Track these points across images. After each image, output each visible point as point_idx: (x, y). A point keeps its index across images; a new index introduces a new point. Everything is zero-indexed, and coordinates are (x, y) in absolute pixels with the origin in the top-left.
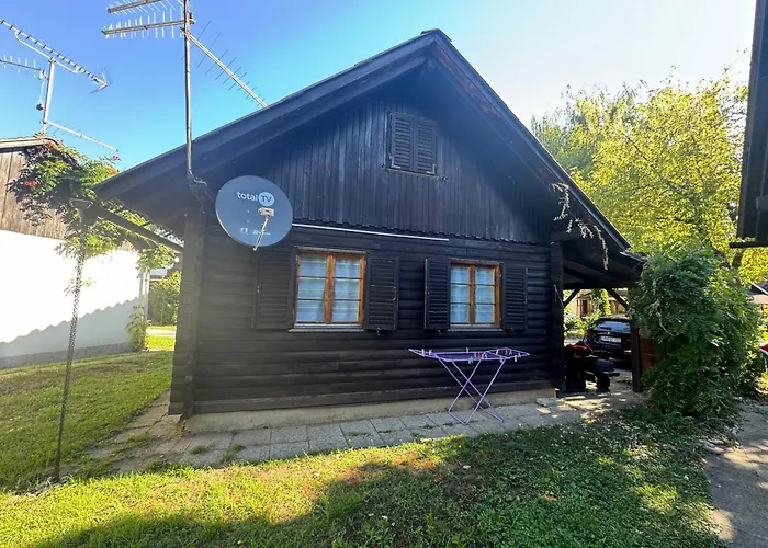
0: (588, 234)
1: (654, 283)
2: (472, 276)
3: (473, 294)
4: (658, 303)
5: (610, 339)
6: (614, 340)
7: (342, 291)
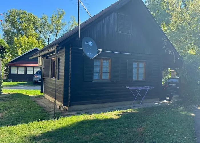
0: (170, 53)
1: (186, 67)
2: (138, 65)
3: (138, 70)
4: (186, 73)
5: (172, 85)
6: (173, 85)
7: (104, 70)
